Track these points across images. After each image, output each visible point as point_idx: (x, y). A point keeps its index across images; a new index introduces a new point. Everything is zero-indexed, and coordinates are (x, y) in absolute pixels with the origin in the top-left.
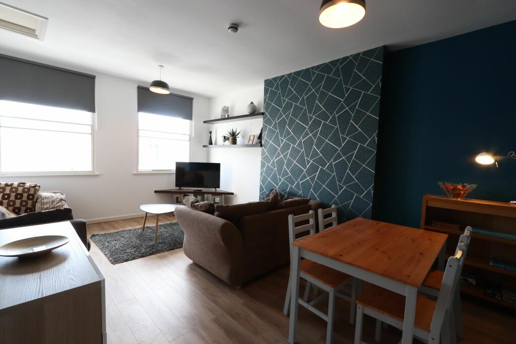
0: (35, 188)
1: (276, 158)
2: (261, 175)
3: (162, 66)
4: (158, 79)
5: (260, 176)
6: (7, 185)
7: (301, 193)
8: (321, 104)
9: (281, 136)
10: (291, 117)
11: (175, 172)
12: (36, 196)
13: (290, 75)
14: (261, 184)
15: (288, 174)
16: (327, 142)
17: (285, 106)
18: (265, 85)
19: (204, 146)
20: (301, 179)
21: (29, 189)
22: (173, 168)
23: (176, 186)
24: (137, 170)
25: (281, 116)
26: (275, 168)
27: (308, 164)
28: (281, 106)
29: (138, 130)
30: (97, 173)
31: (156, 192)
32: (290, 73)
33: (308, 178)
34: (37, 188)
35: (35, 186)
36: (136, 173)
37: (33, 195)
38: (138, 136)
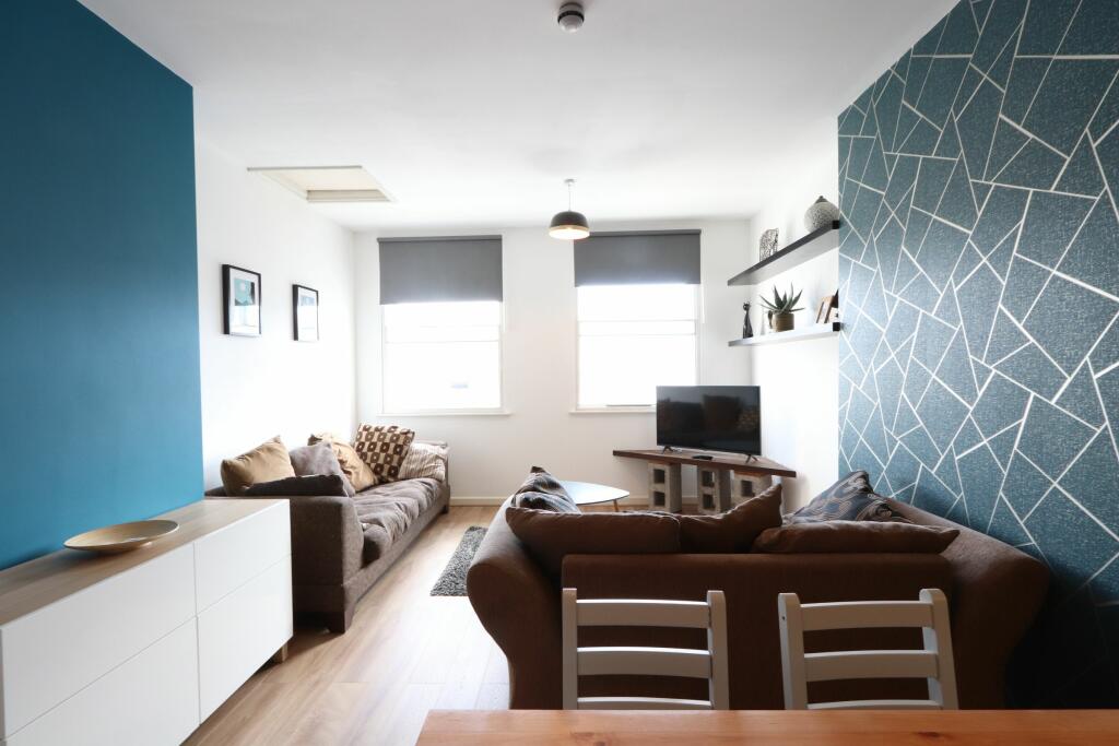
0: (408, 436)
1: (877, 364)
2: (841, 424)
3: (571, 180)
4: (565, 209)
5: (838, 426)
6: (377, 430)
7: (961, 502)
8: (1019, 124)
9: (888, 286)
10: (913, 211)
11: (655, 411)
12: (406, 448)
13: (901, 66)
14: (841, 453)
15: (913, 422)
16: (1056, 278)
17: (893, 178)
18: (840, 133)
19: (732, 344)
20: (960, 447)
21: (398, 437)
22: (652, 401)
23: (659, 442)
24: (577, 405)
25: (885, 214)
26: (875, 398)
27: (981, 383)
28: (881, 184)
29: (577, 324)
30: (507, 412)
31: (616, 453)
32: (902, 55)
33: (985, 442)
34: (410, 435)
35: (408, 432)
36: (573, 411)
37: (401, 447)
38: (577, 336)
